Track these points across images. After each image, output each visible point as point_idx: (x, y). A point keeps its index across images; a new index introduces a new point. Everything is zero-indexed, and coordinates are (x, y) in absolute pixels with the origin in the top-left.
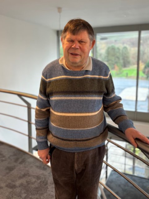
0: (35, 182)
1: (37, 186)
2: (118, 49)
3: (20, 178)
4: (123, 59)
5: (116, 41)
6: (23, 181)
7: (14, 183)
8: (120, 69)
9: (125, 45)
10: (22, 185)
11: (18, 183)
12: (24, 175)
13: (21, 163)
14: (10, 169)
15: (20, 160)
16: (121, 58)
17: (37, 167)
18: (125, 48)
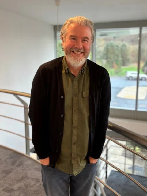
0: (35, 185)
1: (36, 189)
2: (117, 46)
3: (18, 181)
4: (122, 57)
5: (115, 38)
6: (22, 184)
7: (11, 187)
8: (119, 67)
9: (124, 43)
10: (20, 188)
11: (16, 187)
12: (23, 178)
13: (18, 166)
14: (7, 172)
15: (17, 163)
16: (120, 56)
17: (36, 169)
18: (124, 45)
